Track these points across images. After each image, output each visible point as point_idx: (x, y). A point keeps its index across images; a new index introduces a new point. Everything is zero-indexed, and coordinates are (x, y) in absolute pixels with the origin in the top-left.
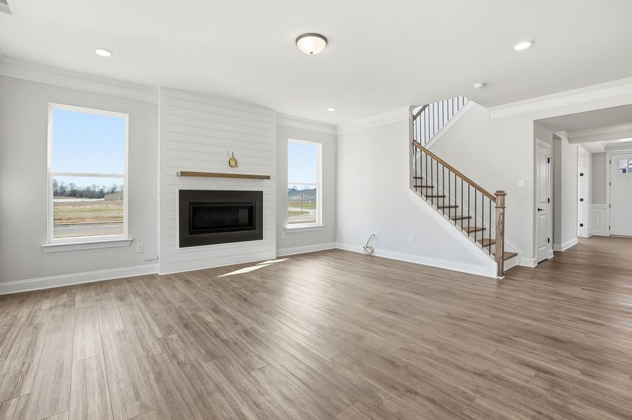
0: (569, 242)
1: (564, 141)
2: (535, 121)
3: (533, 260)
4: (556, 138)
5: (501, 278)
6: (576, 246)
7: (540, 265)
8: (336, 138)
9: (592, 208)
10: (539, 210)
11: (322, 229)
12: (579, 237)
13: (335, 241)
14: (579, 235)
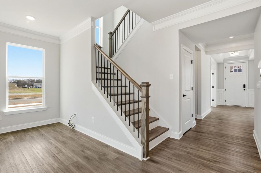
0: (206, 112)
1: (203, 52)
2: (179, 30)
3: (178, 134)
4: (197, 49)
5: (145, 159)
6: (210, 114)
7: (185, 135)
8: (59, 46)
9: (218, 91)
10: (184, 96)
11: (45, 109)
12: (212, 107)
13: (59, 117)
14: (212, 105)
